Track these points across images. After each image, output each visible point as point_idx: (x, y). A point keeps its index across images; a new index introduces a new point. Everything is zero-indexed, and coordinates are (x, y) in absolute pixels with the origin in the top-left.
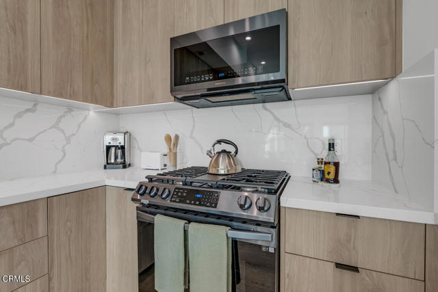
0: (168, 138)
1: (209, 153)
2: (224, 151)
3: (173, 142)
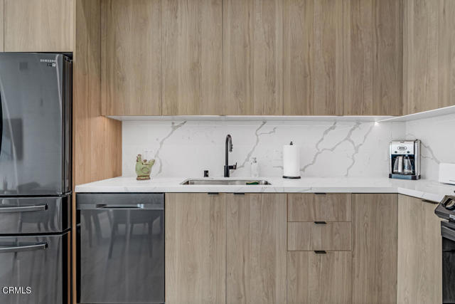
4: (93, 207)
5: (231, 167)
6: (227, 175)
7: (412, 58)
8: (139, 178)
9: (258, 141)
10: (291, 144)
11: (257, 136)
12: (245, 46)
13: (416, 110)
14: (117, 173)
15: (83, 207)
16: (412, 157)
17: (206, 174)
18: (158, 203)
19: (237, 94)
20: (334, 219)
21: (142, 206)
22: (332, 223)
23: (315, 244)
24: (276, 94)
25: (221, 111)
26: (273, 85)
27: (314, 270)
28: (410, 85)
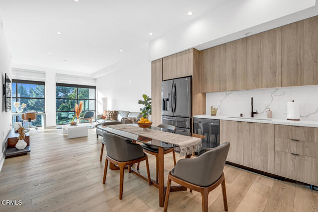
4: (197, 122)
5: (255, 113)
6: (252, 116)
8: (212, 115)
9: (272, 99)
10: (293, 101)
11: (272, 97)
12: (258, 57)
14: (204, 113)
15: (195, 122)
17: (241, 115)
18: (217, 123)
20: (305, 140)
21: (212, 124)
22: (304, 142)
23: (292, 150)
24: (277, 77)
25: (246, 88)
26: (275, 73)
27: (291, 162)
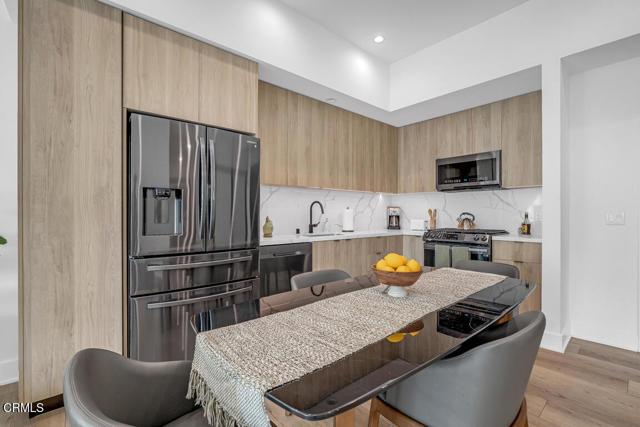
0: (430, 211)
1: (458, 219)
2: (467, 219)
3: (433, 214)
6: (311, 231)
7: (402, 163)
10: (348, 208)
13: (405, 192)
16: (398, 217)
17: (298, 231)
19: (330, 174)
21: (299, 253)
28: (402, 178)
